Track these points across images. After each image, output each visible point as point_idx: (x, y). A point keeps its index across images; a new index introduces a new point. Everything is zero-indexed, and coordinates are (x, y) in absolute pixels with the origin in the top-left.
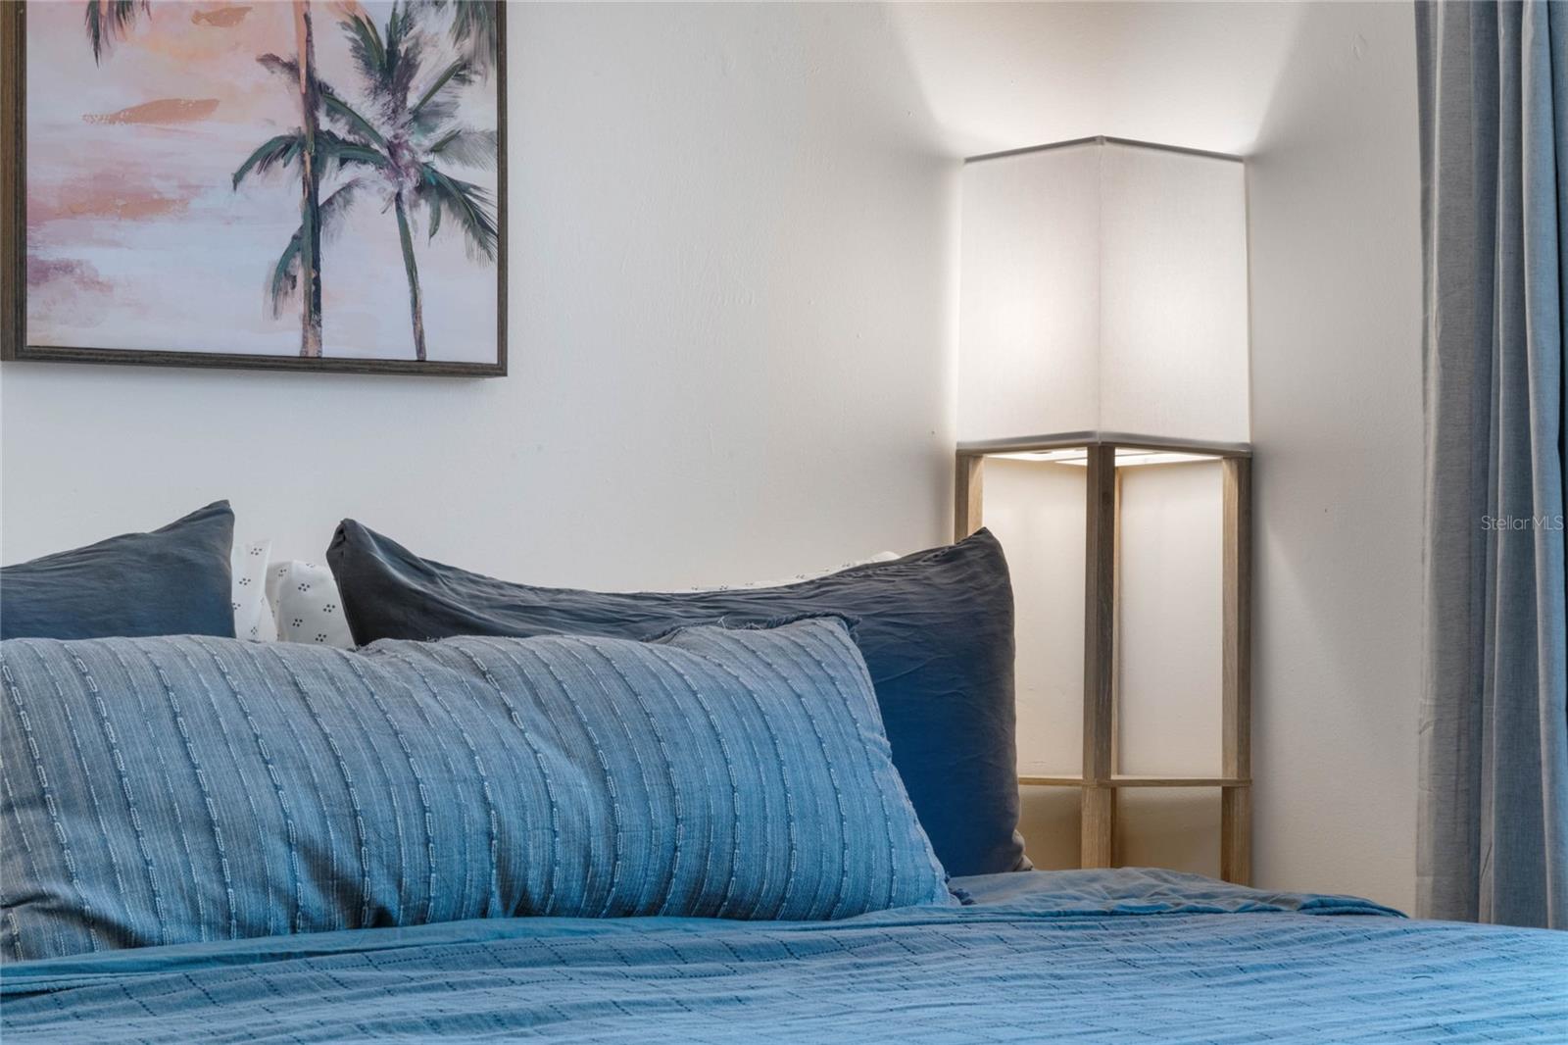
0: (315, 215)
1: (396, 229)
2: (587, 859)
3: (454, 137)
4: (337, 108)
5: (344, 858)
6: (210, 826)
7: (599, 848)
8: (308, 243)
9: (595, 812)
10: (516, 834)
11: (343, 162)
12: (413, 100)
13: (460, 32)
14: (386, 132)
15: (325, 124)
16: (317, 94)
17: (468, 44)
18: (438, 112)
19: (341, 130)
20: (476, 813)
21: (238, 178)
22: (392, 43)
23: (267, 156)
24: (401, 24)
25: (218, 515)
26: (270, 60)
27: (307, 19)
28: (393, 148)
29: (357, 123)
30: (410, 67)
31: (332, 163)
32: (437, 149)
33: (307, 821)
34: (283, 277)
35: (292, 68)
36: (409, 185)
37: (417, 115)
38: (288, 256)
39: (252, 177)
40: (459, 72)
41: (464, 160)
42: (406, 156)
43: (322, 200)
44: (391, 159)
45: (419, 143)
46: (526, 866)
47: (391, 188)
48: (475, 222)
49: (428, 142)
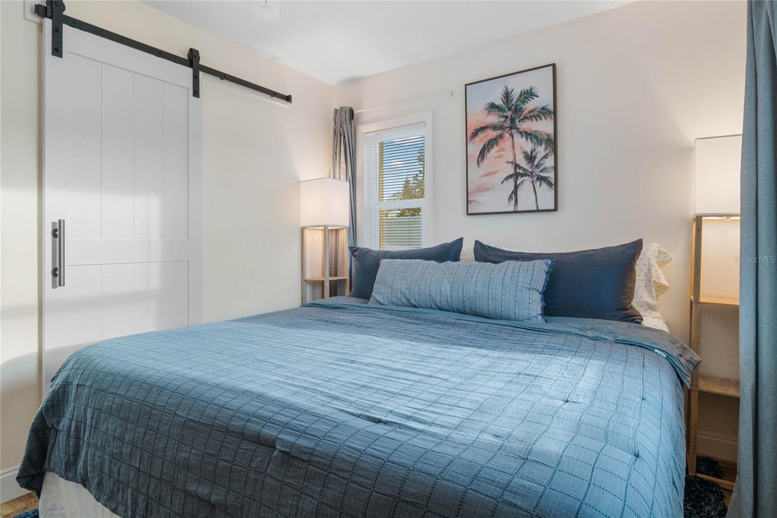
0: (516, 187)
1: (532, 187)
2: (447, 302)
3: (545, 168)
4: (521, 168)
5: (407, 295)
6: (392, 288)
7: (449, 299)
8: (515, 192)
9: (449, 293)
10: (434, 295)
11: (522, 177)
12: (536, 163)
13: (546, 149)
14: (530, 170)
15: (518, 171)
16: (517, 166)
17: (547, 151)
18: (541, 165)
19: (521, 171)
20: (428, 291)
21: (502, 183)
22: (531, 154)
23: (507, 178)
24: (533, 151)
25: (461, 240)
26: (508, 162)
27: (515, 154)
28: (532, 173)
29: (524, 170)
30: (535, 157)
31: (519, 177)
32: (541, 171)
33: (403, 290)
34: (510, 197)
35: (512, 163)
36: (535, 179)
37: (537, 166)
38: (511, 194)
39: (505, 182)
40: (546, 157)
41: (547, 172)
42: (534, 174)
43: (518, 184)
44: (531, 175)
45: (537, 171)
46: (436, 301)
47: (531, 180)
48: (550, 184)
49: (539, 171)
